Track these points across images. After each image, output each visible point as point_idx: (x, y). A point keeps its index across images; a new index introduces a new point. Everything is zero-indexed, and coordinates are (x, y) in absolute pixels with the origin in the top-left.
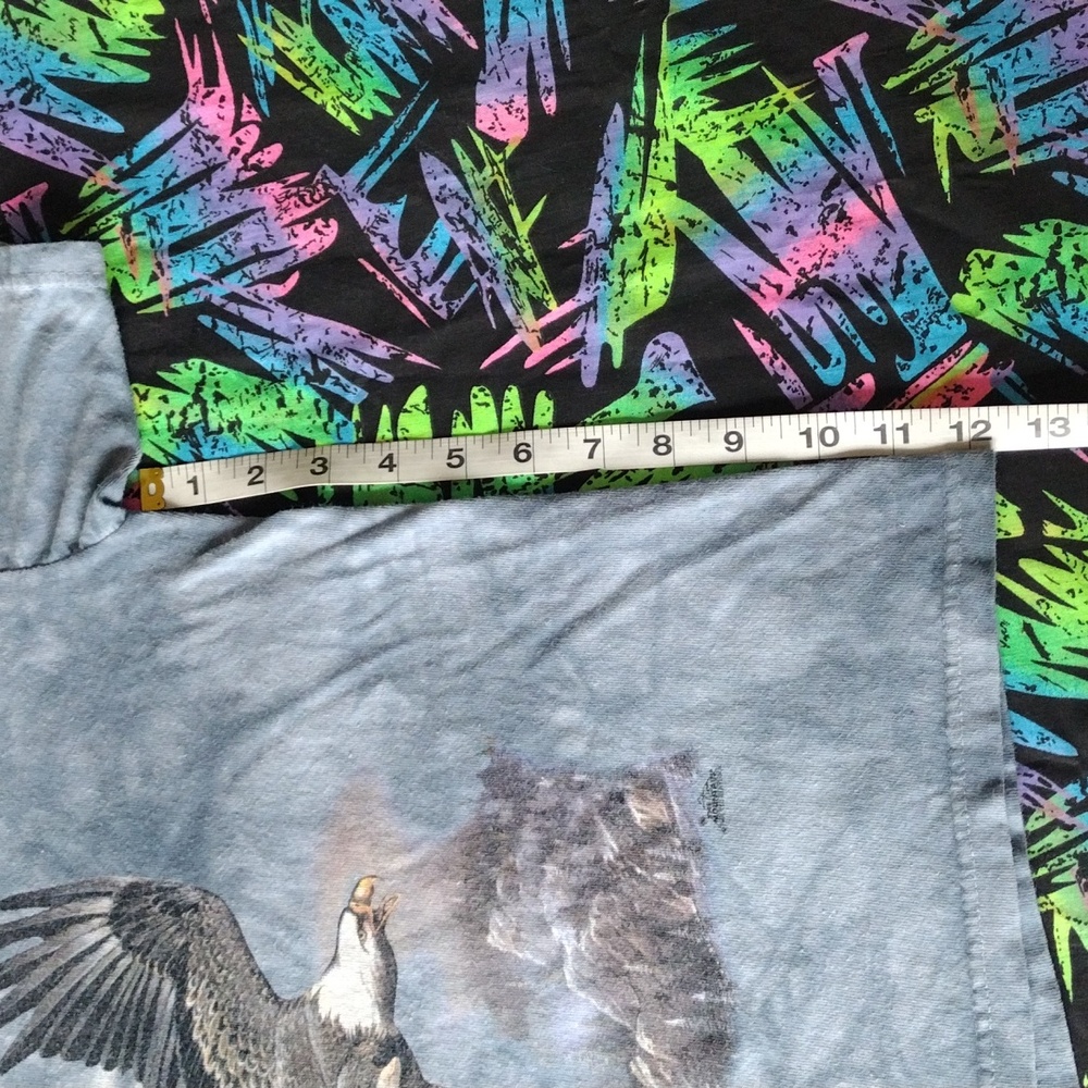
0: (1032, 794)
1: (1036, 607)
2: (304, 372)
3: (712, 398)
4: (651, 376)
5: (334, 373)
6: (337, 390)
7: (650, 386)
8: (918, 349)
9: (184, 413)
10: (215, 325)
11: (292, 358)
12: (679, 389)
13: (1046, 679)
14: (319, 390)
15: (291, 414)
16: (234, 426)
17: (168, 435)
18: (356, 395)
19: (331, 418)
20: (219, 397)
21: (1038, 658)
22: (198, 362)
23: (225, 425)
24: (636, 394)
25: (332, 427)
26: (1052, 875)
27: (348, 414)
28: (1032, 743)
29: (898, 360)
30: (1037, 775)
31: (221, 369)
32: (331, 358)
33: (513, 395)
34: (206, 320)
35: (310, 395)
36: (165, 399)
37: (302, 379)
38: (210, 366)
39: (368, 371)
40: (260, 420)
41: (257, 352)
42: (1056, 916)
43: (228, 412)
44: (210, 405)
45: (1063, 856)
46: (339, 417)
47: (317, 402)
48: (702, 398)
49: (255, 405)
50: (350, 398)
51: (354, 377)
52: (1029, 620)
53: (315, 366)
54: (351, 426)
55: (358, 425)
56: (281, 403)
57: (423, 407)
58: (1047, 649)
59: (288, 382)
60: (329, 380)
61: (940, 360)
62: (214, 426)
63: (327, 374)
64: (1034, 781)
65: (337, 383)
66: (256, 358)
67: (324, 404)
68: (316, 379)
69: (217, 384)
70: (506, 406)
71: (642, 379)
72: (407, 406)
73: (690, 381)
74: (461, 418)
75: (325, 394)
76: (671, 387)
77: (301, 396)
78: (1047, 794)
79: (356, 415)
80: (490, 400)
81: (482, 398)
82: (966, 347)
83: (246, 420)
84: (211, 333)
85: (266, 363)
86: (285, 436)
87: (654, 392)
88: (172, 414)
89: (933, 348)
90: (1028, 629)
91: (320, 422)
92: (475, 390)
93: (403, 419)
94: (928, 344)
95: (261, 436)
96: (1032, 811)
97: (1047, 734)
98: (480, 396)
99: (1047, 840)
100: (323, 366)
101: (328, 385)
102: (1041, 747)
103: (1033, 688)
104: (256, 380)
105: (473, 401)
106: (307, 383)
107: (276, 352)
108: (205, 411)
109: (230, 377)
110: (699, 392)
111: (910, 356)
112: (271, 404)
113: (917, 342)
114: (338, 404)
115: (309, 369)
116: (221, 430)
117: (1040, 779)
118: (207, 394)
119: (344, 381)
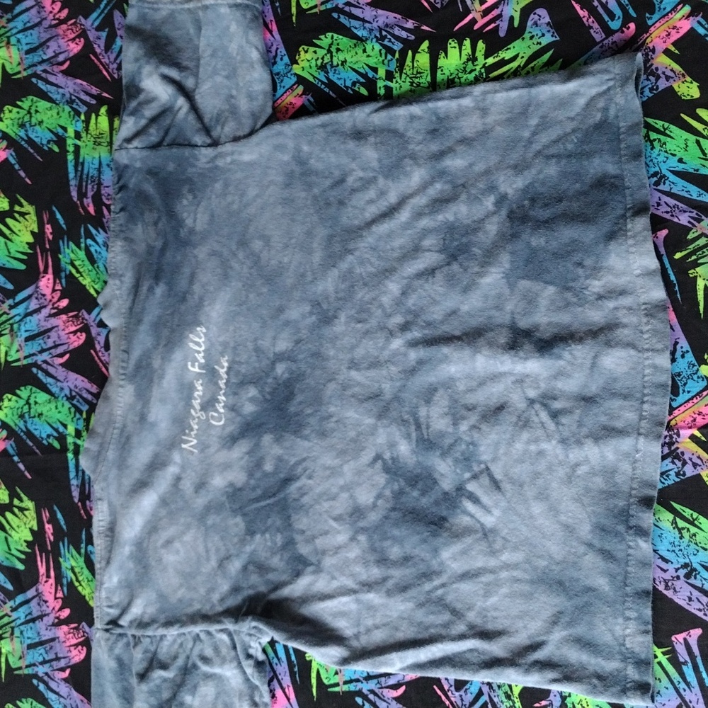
0: (692, 221)
1: (703, 132)
2: (376, 37)
3: (558, 38)
4: (531, 30)
5: (389, 37)
6: (389, 44)
7: (531, 35)
8: (657, 9)
9: (323, 58)
10: (339, 17)
11: (371, 30)
12: (543, 35)
13: (704, 166)
14: (381, 44)
15: (368, 56)
16: (344, 62)
17: (315, 69)
18: (398, 46)
19: (386, 58)
20: (338, 50)
21: (702, 156)
22: (330, 34)
23: (340, 63)
24: (523, 39)
25: (386, 62)
26: (698, 259)
27: (393, 55)
28: (695, 197)
29: (647, 15)
30: (695, 212)
31: (341, 37)
32: (388, 30)
33: (467, 43)
34: (335, 15)
35: (377, 47)
36: (315, 52)
37: (374, 40)
38: (335, 36)
39: (404, 34)
40: (354, 59)
41: (356, 28)
42: (698, 278)
43: (341, 56)
44: (334, 54)
45: (704, 250)
46: (389, 57)
47: (380, 50)
48: (554, 39)
49: (353, 52)
50: (395, 47)
51: (398, 38)
52: (698, 138)
53: (381, 33)
54: (394, 60)
55: (397, 60)
56: (364, 51)
57: (426, 50)
58: (706, 152)
59: (368, 42)
60: (387, 40)
61: (667, 14)
62: (335, 63)
63: (386, 36)
64: (694, 215)
65: (390, 41)
66: (355, 31)
67: (383, 51)
68: (380, 39)
69: (338, 44)
70: (463, 48)
71: (527, 32)
72: (419, 50)
73: (549, 31)
74: (443, 54)
75: (384, 46)
76: (540, 35)
77: (374, 47)
78: (699, 221)
79: (397, 55)
80: (457, 45)
81: (453, 44)
82: (680, 6)
83: (349, 60)
84: (337, 20)
85: (359, 33)
86: (365, 66)
87: (532, 38)
88: (318, 58)
89: (665, 9)
90: (698, 142)
91: (381, 59)
92: (450, 41)
93: (418, 56)
94: (662, 7)
95: (355, 67)
96: (691, 229)
97: (702, 192)
98: (452, 43)
99: (697, 243)
100: (384, 33)
101: (386, 42)
102: (698, 199)
103: (697, 170)
104: (355, 41)
105: (449, 46)
106: (377, 41)
107: (365, 28)
108: (332, 57)
109: (343, 41)
110: (552, 36)
111: (652, 13)
112: (360, 51)
113: (657, 6)
114: (390, 51)
115: (378, 35)
116: (338, 65)
117: (697, 214)
118: (333, 49)
119: (393, 40)
